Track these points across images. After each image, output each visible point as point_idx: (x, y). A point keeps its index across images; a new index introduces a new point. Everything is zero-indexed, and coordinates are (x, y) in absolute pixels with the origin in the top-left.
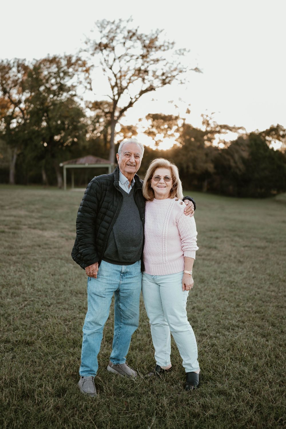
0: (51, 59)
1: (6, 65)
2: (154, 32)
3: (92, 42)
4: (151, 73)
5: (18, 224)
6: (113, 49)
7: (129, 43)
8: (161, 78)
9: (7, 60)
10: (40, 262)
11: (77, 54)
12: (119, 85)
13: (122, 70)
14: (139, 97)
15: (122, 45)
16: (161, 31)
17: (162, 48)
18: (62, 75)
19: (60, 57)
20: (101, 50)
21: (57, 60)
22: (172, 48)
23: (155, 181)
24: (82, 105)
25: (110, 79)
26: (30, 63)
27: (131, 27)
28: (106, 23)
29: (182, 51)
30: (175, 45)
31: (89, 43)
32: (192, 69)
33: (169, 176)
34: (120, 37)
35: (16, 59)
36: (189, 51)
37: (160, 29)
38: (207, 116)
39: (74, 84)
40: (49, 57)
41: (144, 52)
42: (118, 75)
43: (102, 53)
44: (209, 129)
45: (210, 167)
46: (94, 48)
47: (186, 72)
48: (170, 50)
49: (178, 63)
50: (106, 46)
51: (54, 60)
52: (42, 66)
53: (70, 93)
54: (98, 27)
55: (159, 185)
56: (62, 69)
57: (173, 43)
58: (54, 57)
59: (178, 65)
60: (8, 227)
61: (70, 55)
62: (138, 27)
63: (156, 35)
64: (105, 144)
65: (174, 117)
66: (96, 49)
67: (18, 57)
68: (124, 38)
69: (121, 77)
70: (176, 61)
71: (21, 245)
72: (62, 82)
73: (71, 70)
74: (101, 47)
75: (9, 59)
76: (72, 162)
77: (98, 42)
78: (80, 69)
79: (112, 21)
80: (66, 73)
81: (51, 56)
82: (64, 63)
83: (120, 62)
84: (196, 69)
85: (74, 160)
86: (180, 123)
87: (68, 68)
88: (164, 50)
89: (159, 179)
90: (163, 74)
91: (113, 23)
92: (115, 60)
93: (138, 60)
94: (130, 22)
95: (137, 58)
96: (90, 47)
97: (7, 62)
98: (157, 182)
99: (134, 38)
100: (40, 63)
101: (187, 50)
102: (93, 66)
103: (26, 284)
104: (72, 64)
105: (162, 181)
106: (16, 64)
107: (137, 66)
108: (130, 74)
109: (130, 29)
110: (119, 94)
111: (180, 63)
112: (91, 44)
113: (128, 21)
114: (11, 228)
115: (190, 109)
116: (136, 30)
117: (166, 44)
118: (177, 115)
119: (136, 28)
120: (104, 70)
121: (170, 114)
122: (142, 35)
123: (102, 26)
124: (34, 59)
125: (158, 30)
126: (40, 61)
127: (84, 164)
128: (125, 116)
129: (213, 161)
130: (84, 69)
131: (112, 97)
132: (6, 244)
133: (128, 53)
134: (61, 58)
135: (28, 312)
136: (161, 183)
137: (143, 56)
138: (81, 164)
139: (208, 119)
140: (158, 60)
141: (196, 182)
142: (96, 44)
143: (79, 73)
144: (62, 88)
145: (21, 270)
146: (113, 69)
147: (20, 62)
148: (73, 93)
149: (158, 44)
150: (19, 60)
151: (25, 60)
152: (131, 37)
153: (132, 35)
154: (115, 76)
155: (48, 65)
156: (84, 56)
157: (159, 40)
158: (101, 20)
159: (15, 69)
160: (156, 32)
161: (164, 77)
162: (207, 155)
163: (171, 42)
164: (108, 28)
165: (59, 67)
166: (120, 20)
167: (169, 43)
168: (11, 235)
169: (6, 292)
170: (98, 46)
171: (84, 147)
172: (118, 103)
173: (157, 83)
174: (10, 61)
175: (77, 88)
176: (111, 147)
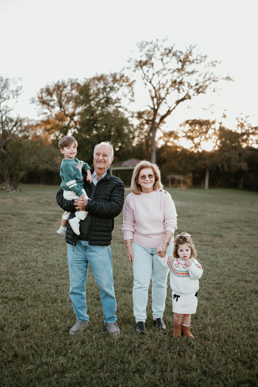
0: (99, 77)
1: (61, 85)
2: (188, 48)
3: (133, 60)
4: (186, 84)
5: (55, 217)
6: (152, 64)
7: (166, 59)
8: (194, 88)
9: (63, 81)
10: (60, 246)
11: (120, 71)
12: (158, 96)
13: (161, 82)
14: (176, 105)
15: (161, 61)
16: (194, 47)
17: (196, 62)
18: (108, 90)
19: (106, 75)
20: (142, 67)
21: (104, 77)
22: (204, 61)
23: (142, 180)
24: (127, 115)
25: (150, 91)
26: (82, 82)
27: (168, 45)
28: (145, 43)
29: (214, 63)
30: (207, 58)
31: (131, 62)
32: (223, 79)
33: (152, 174)
34: (157, 54)
35: (70, 79)
36: (220, 63)
37: (194, 45)
38: (242, 119)
39: (119, 98)
40: (97, 76)
41: (179, 65)
42: (157, 88)
43: (142, 69)
44: (243, 131)
45: (244, 166)
46: (134, 66)
47: (217, 81)
48: (202, 63)
49: (210, 73)
50: (145, 63)
51: (101, 78)
52: (91, 83)
53: (116, 105)
54: (138, 47)
55: (145, 182)
56: (109, 85)
57: (205, 57)
58: (101, 75)
59: (210, 75)
60: (47, 219)
61: (115, 73)
62: (174, 45)
63: (190, 51)
64: (147, 148)
65: (211, 121)
66: (137, 67)
67: (71, 78)
68: (162, 55)
69: (159, 89)
70: (209, 72)
71: (50, 233)
72: (109, 96)
73: (116, 85)
74: (141, 64)
75: (64, 80)
76: (118, 165)
77: (139, 60)
78: (124, 84)
79: (150, 41)
80: (112, 89)
81: (99, 75)
82: (110, 79)
83: (158, 76)
84: (228, 78)
85: (119, 163)
86: (217, 126)
87: (114, 84)
88: (197, 63)
89: (144, 178)
90: (197, 84)
91: (151, 43)
92: (154, 74)
93: (175, 73)
94: (166, 41)
95: (174, 71)
96: (132, 65)
97: (62, 82)
98: (143, 180)
99: (171, 55)
100: (90, 81)
101: (219, 61)
102: (134, 81)
103: (40, 260)
104: (118, 81)
105: (147, 178)
106: (70, 84)
107: (174, 78)
108: (168, 86)
109: (167, 47)
110: (158, 105)
111: (212, 74)
112: (133, 62)
113: (164, 41)
114: (48, 220)
115: (225, 114)
116: (172, 47)
117: (199, 58)
118: (214, 120)
119: (172, 46)
120: (146, 84)
121: (207, 119)
122: (177, 51)
123: (142, 46)
124: (85, 78)
125: (191, 46)
126: (90, 80)
127: (128, 166)
128: (164, 123)
129: (246, 160)
130: (128, 84)
131: (152, 107)
132: (38, 232)
133: (166, 68)
134: (108, 76)
135: (31, 280)
136: (147, 181)
137: (179, 70)
138: (125, 166)
139: (243, 122)
140: (192, 72)
141: (233, 180)
142: (137, 62)
143: (123, 87)
144: (108, 101)
145: (42, 251)
146: (152, 82)
147: (73, 81)
148: (118, 104)
149: (191, 58)
150: (72, 80)
151: (77, 79)
152: (168, 54)
153: (169, 52)
154: (154, 88)
155: (96, 82)
156: (126, 73)
157: (193, 55)
158: (140, 42)
159: (69, 88)
160: (190, 48)
161: (197, 87)
162: (240, 155)
163: (203, 55)
164: (147, 48)
165: (106, 84)
166: (157, 40)
167: (201, 56)
168: (46, 225)
169: (22, 266)
170: (138, 64)
171: (128, 151)
172: (158, 112)
173: (192, 92)
174: (65, 81)
175: (121, 100)
176: (152, 151)
